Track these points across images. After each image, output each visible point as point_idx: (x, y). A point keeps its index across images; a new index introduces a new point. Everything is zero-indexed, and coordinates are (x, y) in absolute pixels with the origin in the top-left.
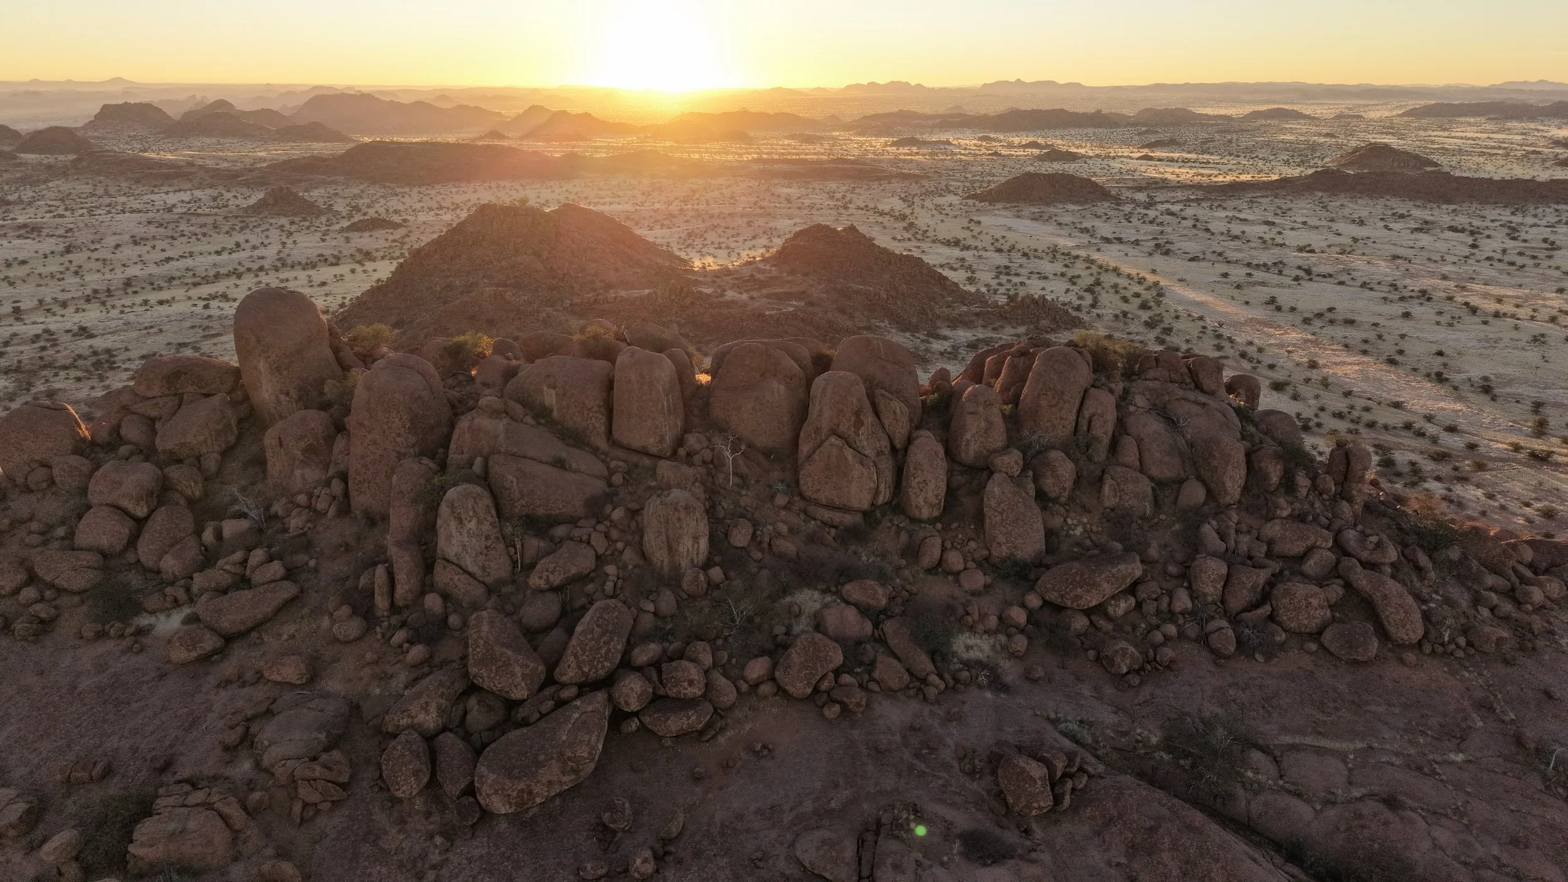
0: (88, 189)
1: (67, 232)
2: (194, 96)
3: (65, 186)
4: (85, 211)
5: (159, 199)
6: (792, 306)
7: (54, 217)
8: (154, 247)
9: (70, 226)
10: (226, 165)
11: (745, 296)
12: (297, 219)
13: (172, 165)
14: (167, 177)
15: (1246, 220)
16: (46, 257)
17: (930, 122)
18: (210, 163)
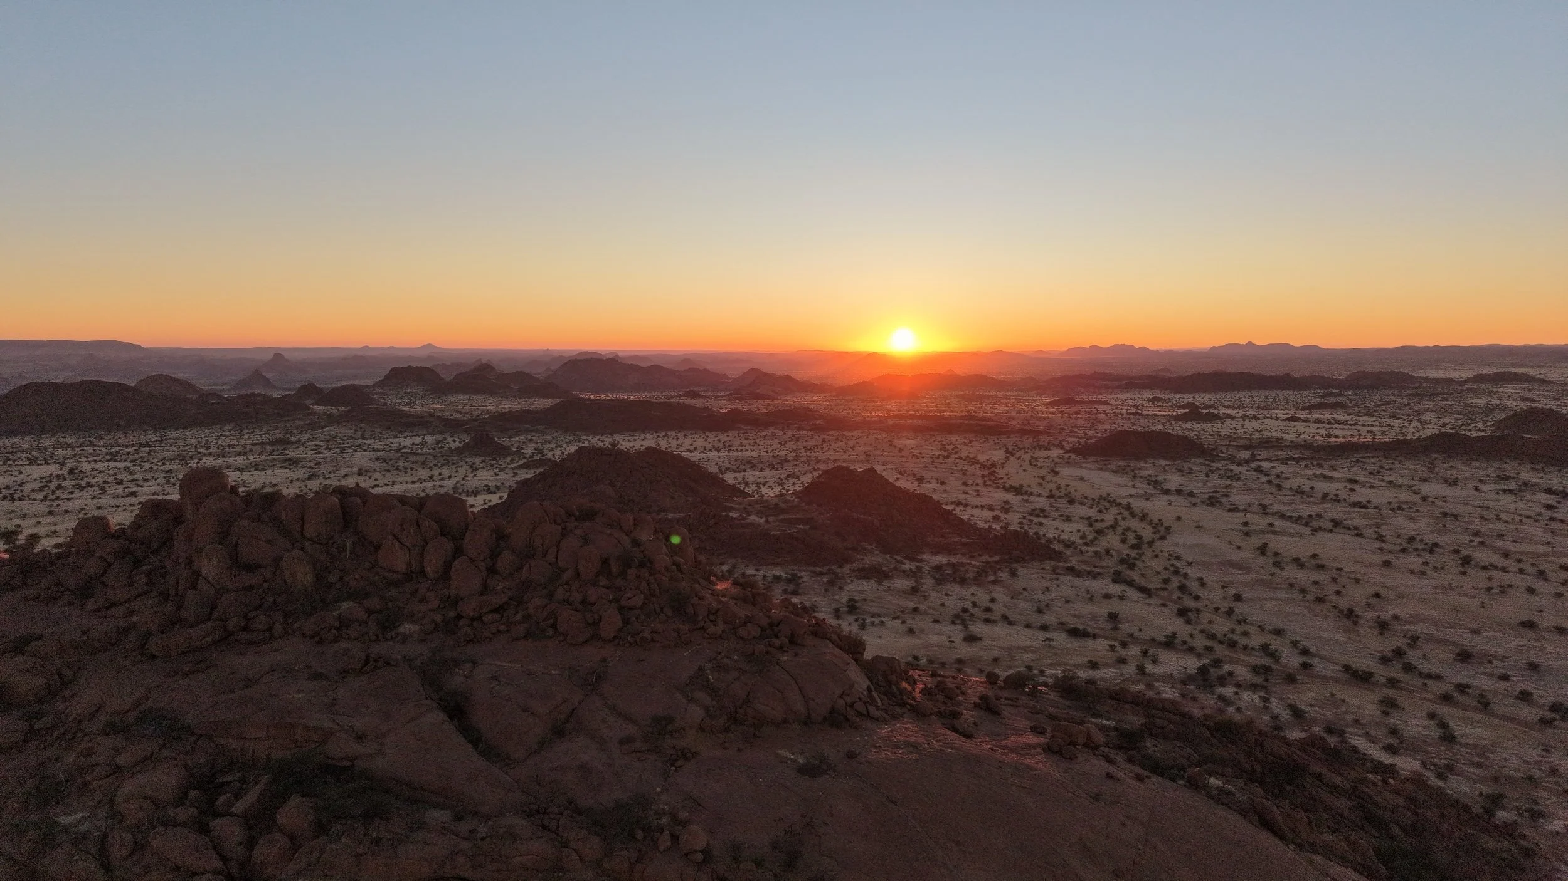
0: (350, 433)
1: (316, 464)
2: (480, 359)
3: (333, 430)
4: (338, 450)
5: (395, 442)
6: (796, 528)
7: (316, 453)
8: (370, 478)
9: (320, 460)
10: (458, 416)
11: (762, 521)
12: (488, 459)
13: (419, 416)
14: (413, 425)
15: (1331, 478)
16: (292, 482)
17: (1116, 384)
18: (446, 415)
